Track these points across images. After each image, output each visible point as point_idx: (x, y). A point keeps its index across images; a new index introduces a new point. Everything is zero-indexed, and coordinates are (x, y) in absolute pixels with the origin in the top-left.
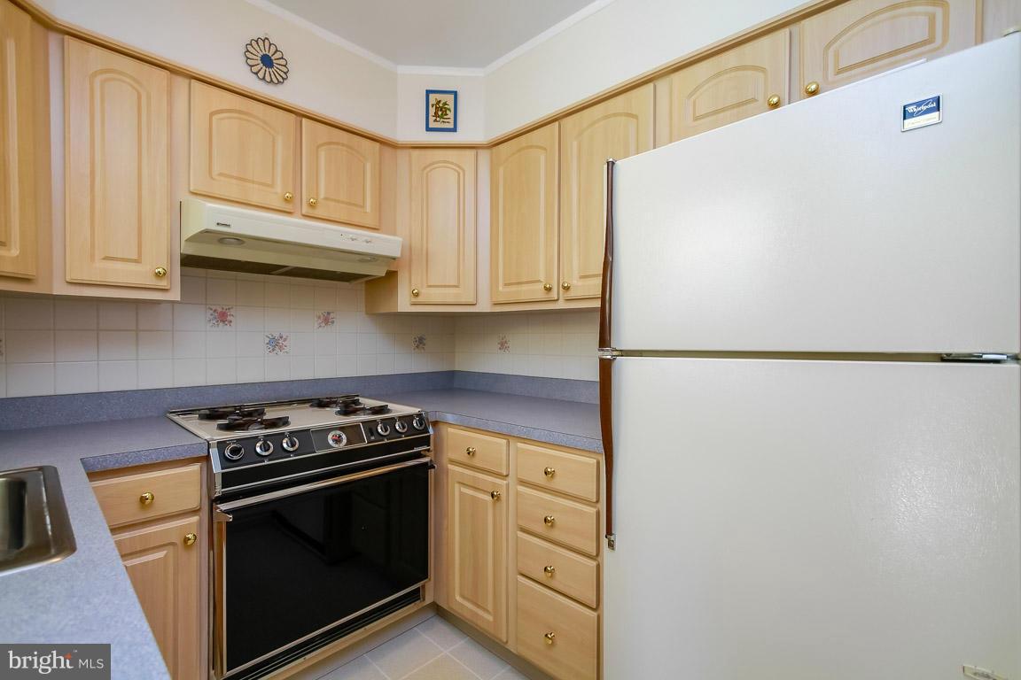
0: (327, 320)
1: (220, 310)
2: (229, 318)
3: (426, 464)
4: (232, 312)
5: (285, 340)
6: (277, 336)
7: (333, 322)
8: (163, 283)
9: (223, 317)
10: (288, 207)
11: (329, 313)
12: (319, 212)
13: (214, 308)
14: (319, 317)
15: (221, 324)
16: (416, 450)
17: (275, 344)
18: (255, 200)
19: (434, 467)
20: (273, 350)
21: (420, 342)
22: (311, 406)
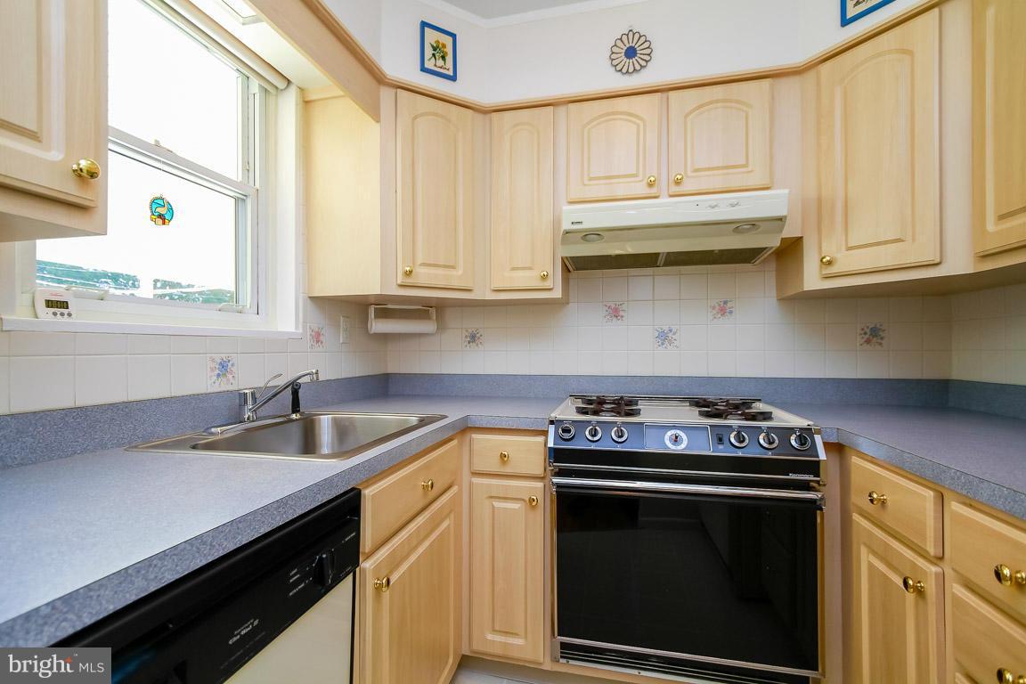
0: (723, 310)
1: (613, 306)
2: (621, 313)
3: (813, 501)
4: (624, 307)
5: (674, 334)
6: (666, 328)
7: (731, 312)
8: (548, 284)
9: (615, 313)
10: (653, 191)
11: (725, 303)
12: (686, 187)
13: (608, 305)
14: (714, 308)
15: (615, 319)
16: (792, 476)
17: (664, 337)
18: (620, 193)
19: (821, 509)
20: (663, 344)
21: (873, 335)
22: (691, 405)
